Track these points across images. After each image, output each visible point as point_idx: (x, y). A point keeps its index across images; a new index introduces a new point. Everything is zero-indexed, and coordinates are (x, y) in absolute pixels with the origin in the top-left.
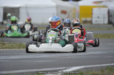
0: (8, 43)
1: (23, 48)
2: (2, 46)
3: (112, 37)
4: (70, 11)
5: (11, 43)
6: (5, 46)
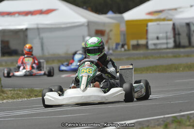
1: (36, 96)
3: (181, 69)
4: (111, 31)
5: (15, 90)
6: (5, 95)
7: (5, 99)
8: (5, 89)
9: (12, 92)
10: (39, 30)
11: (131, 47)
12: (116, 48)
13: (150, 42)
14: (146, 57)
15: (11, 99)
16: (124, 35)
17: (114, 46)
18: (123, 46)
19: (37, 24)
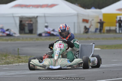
2: (18, 60)
4: (93, 20)
5: (27, 57)
6: (21, 60)
7: (20, 63)
8: (21, 56)
9: (25, 58)
11: (105, 31)
12: (96, 31)
15: (25, 62)
19: (45, 14)
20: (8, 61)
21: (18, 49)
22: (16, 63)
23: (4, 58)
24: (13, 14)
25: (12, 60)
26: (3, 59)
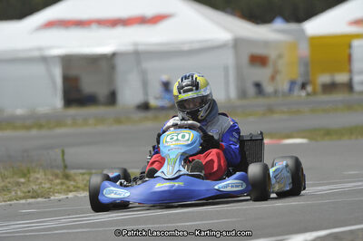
0: (83, 174)
2: (62, 184)
4: (280, 56)
5: (91, 174)
6: (72, 183)
7: (71, 191)
8: (72, 172)
9: (86, 177)
10: (138, 55)
11: (319, 89)
12: (291, 90)
13: (357, 79)
14: (350, 107)
16: (306, 65)
17: (286, 86)
18: (303, 86)
19: (136, 44)
20: (34, 187)
21: (63, 152)
22: (58, 193)
23: (22, 180)
24: (40, 49)
25: (47, 185)
26: (18, 184)
